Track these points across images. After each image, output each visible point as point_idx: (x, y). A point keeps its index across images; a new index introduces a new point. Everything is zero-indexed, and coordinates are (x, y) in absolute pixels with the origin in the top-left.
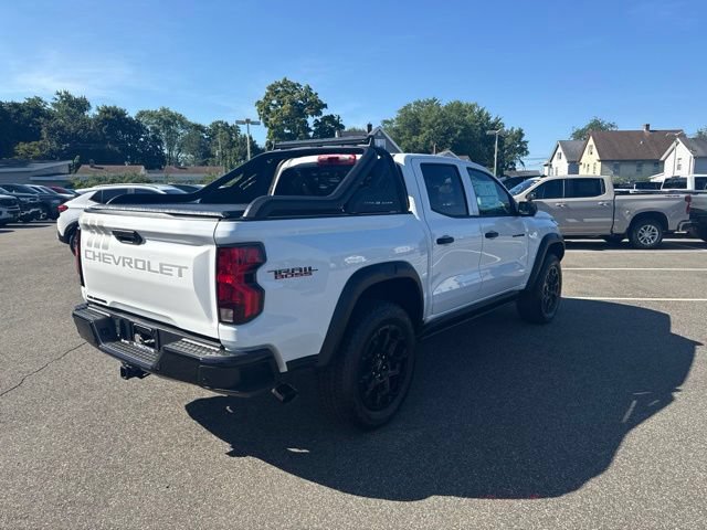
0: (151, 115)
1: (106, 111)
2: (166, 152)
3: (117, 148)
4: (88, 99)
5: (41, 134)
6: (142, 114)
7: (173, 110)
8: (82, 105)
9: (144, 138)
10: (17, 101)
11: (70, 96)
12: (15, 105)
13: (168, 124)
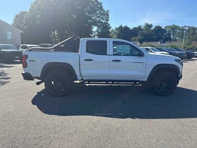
0: (169, 27)
1: (157, 27)
2: (172, 37)
3: (156, 37)
4: (152, 24)
5: (138, 35)
6: (166, 27)
7: (176, 25)
8: (151, 26)
9: (166, 34)
10: (135, 27)
11: (148, 24)
12: (135, 28)
13: (174, 29)
